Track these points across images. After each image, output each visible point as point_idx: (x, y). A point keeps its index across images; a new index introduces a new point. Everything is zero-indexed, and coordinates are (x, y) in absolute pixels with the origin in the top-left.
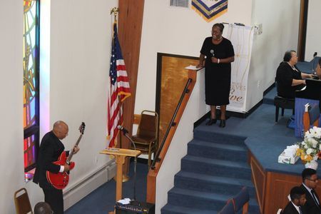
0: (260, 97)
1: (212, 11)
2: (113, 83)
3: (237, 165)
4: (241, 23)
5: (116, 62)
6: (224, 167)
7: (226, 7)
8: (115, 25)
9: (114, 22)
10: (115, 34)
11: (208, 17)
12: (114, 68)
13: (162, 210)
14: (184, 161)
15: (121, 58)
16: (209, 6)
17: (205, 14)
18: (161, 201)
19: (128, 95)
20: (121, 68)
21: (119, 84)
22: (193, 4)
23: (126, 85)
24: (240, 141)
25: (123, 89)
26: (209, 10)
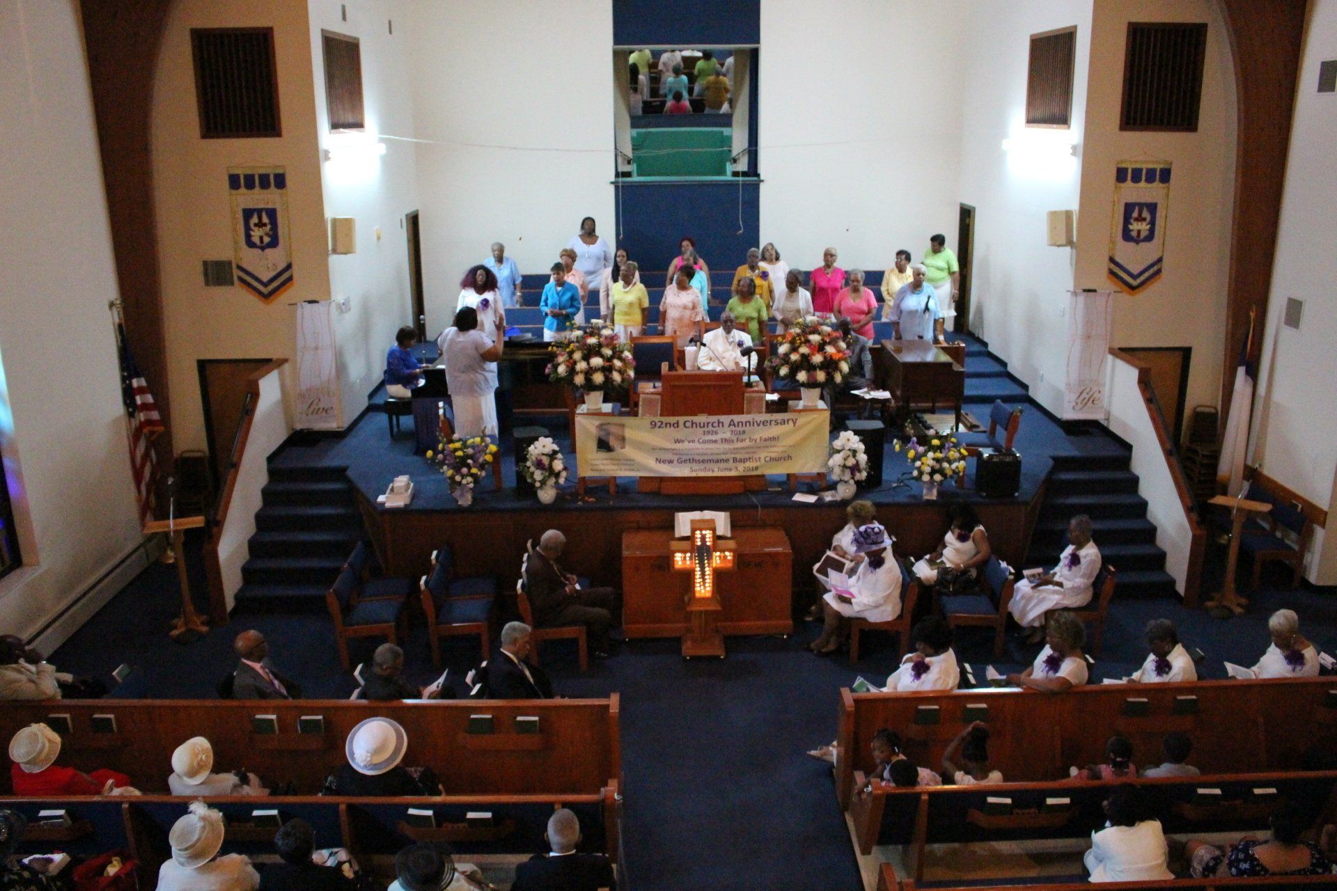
0: (364, 403)
1: (271, 287)
2: (131, 415)
3: (340, 511)
4: (314, 299)
5: (131, 384)
6: (322, 517)
7: (290, 279)
8: (120, 326)
9: (117, 320)
10: (122, 341)
11: (267, 297)
12: (129, 394)
13: (237, 597)
14: (259, 517)
15: (138, 375)
16: (265, 280)
17: (260, 293)
18: (231, 582)
19: (161, 429)
20: (141, 391)
21: (142, 416)
22: (241, 279)
23: (155, 415)
24: (339, 473)
25: (149, 422)
26: (265, 285)
